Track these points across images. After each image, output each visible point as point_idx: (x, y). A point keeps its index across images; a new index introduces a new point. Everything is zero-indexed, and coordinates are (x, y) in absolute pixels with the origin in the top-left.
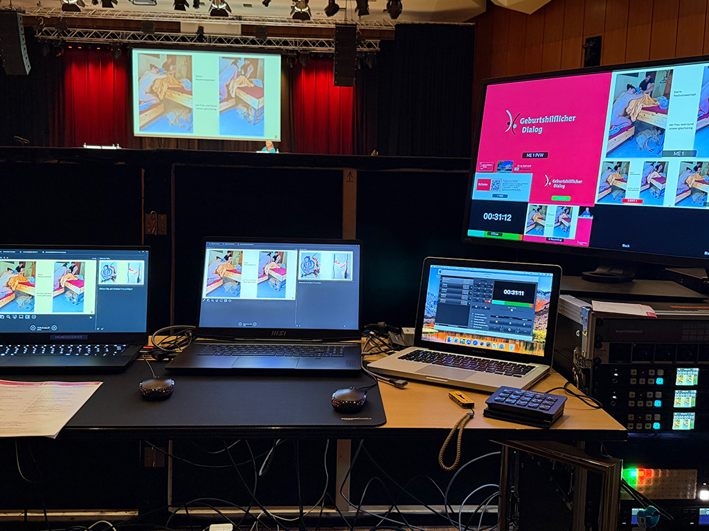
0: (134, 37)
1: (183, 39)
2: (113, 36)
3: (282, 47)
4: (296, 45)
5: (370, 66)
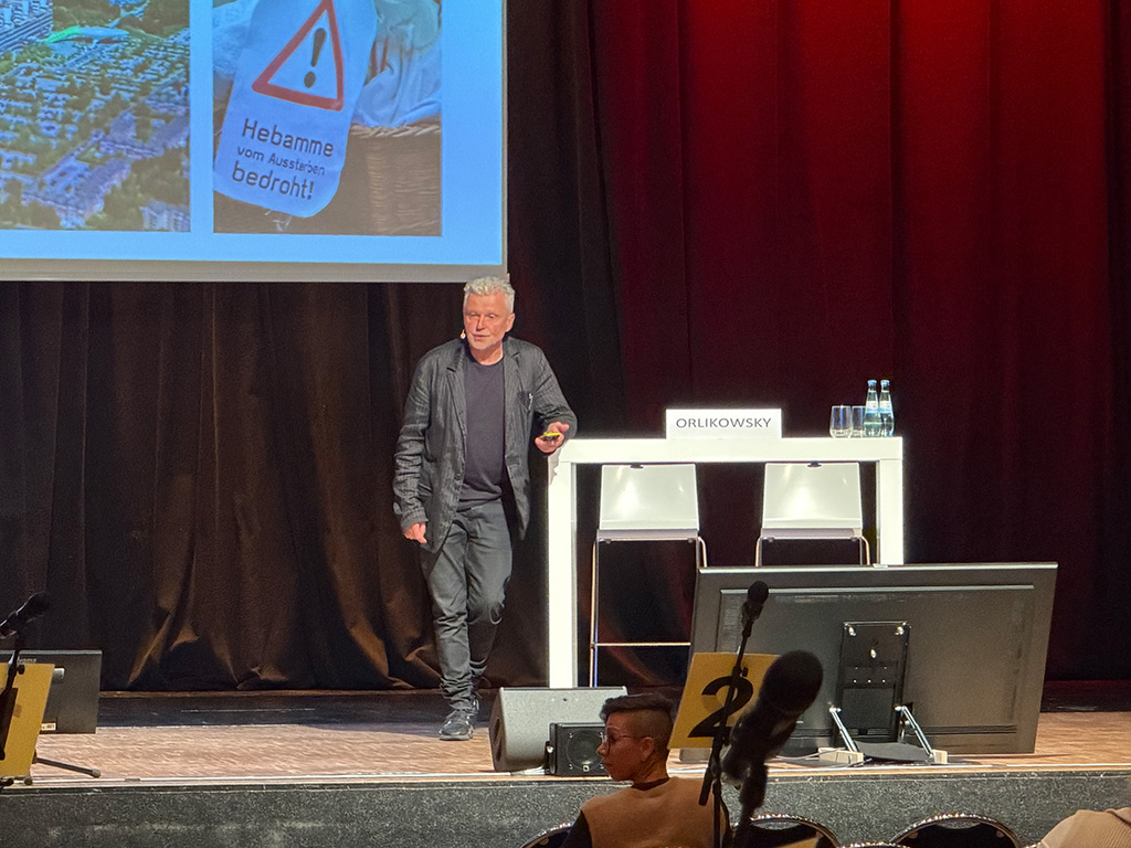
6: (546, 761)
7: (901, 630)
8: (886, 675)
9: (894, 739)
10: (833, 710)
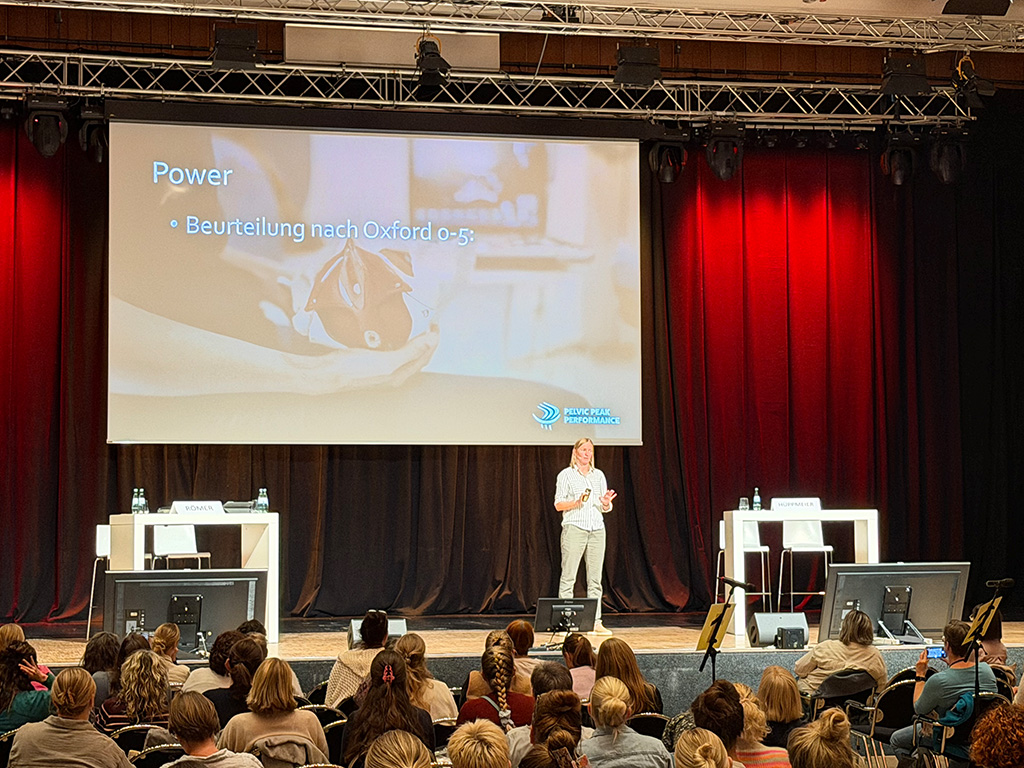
0: (113, 76)
1: (296, 85)
2: (34, 72)
3: (648, 111)
4: (694, 108)
5: (946, 176)
6: (775, 643)
7: (908, 590)
8: (903, 607)
9: (903, 634)
10: (881, 623)
